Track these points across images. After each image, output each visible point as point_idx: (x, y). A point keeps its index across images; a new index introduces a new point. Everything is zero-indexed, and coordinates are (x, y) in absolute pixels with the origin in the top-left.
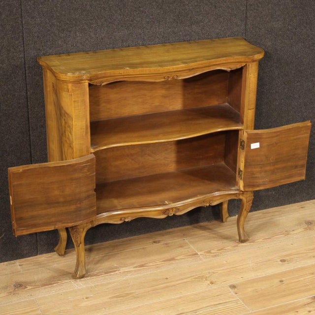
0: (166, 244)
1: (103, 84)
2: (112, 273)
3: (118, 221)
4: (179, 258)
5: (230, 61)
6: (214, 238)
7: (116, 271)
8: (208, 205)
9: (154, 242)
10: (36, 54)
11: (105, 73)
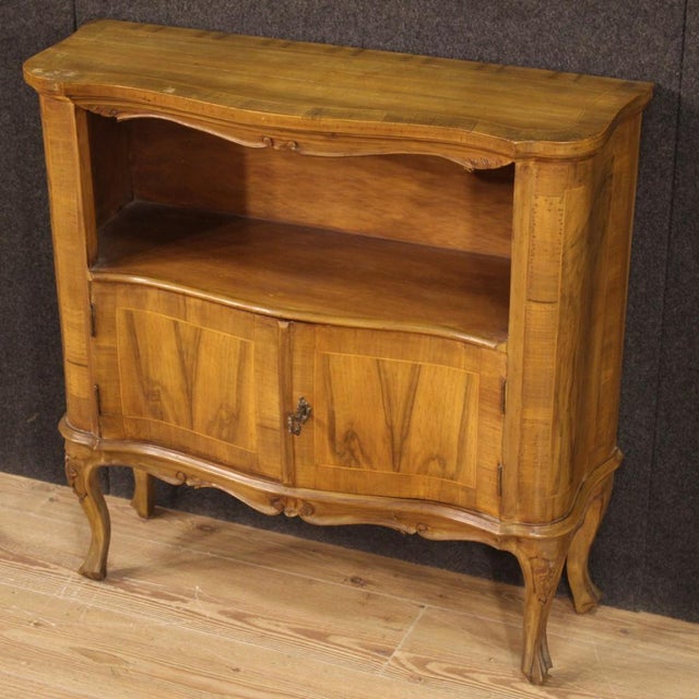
0: (369, 596)
1: (120, 117)
2: (162, 601)
3: (170, 477)
4: (339, 640)
5: (458, 140)
6: (496, 637)
7: (177, 599)
8: (413, 531)
9: (354, 580)
10: (98, 11)
11: (109, 88)
